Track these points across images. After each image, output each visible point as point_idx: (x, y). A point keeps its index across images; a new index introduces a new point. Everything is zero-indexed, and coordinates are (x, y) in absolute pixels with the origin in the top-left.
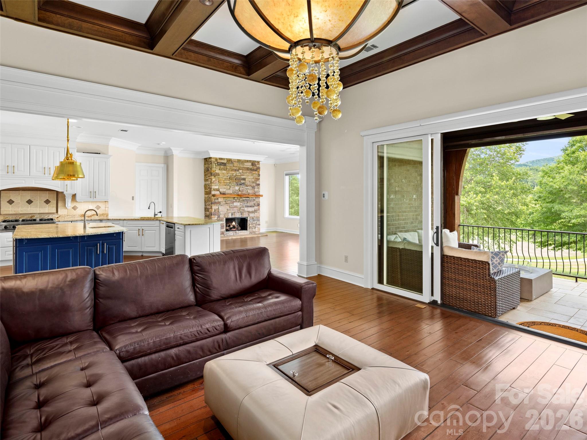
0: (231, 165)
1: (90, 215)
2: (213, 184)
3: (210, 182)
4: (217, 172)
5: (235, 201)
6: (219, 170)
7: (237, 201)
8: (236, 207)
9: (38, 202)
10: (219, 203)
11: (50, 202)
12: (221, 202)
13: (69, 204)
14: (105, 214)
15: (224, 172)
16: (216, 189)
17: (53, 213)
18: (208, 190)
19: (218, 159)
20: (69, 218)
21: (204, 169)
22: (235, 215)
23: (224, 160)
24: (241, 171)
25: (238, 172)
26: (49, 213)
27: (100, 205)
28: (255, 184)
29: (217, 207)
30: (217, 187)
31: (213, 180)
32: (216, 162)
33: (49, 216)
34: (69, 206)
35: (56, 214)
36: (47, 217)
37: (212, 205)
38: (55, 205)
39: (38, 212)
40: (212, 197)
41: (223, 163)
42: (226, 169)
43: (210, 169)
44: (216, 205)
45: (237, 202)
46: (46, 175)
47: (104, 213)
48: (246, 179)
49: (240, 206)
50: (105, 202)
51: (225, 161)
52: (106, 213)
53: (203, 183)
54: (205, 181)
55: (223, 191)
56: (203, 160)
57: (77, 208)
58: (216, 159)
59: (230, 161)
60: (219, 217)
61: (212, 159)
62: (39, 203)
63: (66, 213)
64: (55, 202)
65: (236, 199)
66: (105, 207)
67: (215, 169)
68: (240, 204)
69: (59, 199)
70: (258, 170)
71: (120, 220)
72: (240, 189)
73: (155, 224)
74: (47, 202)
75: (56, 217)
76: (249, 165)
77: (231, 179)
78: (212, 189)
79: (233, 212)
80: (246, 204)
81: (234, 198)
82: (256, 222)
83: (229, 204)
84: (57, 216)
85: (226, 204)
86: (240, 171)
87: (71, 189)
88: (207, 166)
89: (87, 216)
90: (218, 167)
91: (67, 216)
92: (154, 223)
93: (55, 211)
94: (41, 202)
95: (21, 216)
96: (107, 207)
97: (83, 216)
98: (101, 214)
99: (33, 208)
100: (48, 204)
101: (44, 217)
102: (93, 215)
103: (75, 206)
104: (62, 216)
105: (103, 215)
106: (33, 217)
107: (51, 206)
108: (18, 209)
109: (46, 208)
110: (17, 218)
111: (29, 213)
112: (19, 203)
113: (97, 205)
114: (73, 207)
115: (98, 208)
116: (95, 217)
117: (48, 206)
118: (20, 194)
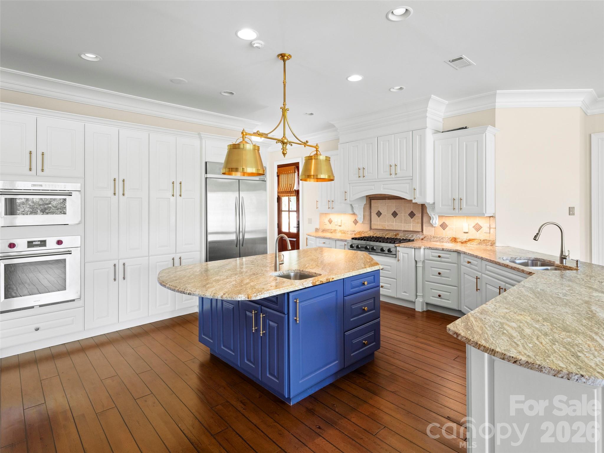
1: (465, 240)
13: (436, 219)
14: (489, 241)
17: (418, 232)
20: (436, 241)
26: (413, 231)
27: (482, 222)
33: (413, 236)
34: (435, 222)
35: (420, 233)
36: (411, 237)
38: (420, 221)
46: (393, 176)
47: (488, 239)
50: (490, 217)
52: (492, 238)
57: (447, 226)
63: (432, 233)
64: (420, 215)
66: (490, 228)
69: (425, 211)
74: (411, 215)
84: (422, 237)
89: (460, 240)
91: (434, 237)
93: (419, 229)
94: (405, 215)
95: (387, 233)
96: (493, 227)
97: (455, 240)
98: (482, 239)
99: (398, 223)
100: (413, 219)
101: (408, 236)
102: (470, 240)
103: (444, 223)
104: (428, 237)
105: (485, 241)
106: (398, 235)
107: (416, 220)
108: (384, 223)
109: (411, 224)
110: (383, 234)
111: (395, 229)
112: (386, 215)
113: (476, 223)
114: (441, 225)
115: (478, 228)
116: (472, 243)
117: (413, 221)
118: (387, 205)
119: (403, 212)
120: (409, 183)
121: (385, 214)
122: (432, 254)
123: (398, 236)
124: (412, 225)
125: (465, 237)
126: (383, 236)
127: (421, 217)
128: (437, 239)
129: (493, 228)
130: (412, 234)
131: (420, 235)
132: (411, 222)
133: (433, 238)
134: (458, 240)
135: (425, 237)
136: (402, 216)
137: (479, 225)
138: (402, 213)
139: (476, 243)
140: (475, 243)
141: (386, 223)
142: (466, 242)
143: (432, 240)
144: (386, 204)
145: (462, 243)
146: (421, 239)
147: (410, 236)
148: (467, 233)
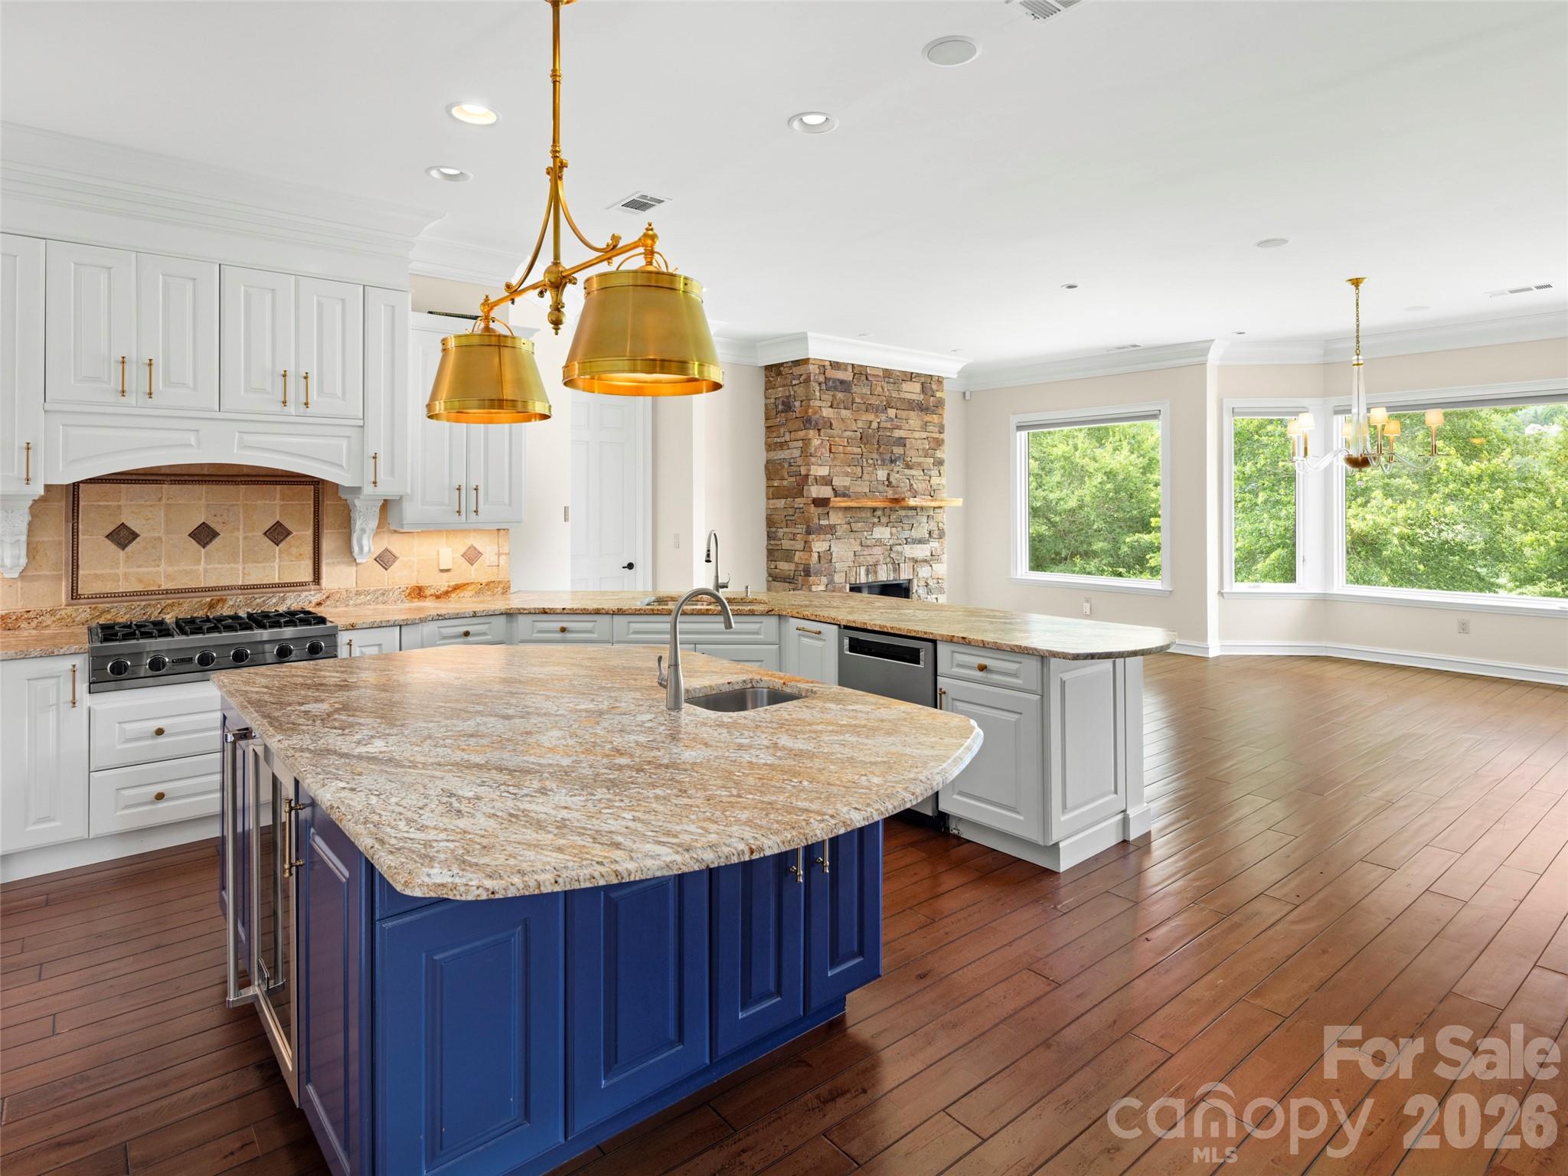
0: (864, 391)
1: (445, 589)
2: (813, 459)
3: (797, 453)
4: (824, 415)
5: (876, 520)
6: (831, 407)
7: (884, 520)
8: (879, 542)
9: (241, 535)
10: (831, 530)
11: (289, 533)
12: (838, 527)
13: (367, 543)
14: (499, 582)
15: (845, 413)
16: (823, 477)
17: (302, 584)
18: (785, 483)
19: (828, 367)
20: (364, 604)
21: (766, 405)
22: (876, 573)
23: (846, 370)
24: (892, 412)
25: (883, 417)
26: (284, 585)
27: (482, 543)
28: (932, 460)
29: (824, 546)
30: (823, 471)
31: (816, 442)
32: (821, 379)
33: (284, 599)
34: (366, 549)
35: (313, 587)
36: (277, 605)
37: (811, 537)
38: (308, 549)
39: (240, 583)
40: (812, 508)
41: (842, 382)
42: (850, 405)
43: (797, 404)
44: (822, 536)
45: (883, 525)
46: (291, 408)
47: (495, 579)
48: (908, 442)
49: (891, 542)
50: (498, 530)
51: (847, 376)
52: (503, 578)
53: (762, 456)
54: (768, 450)
55: (842, 484)
56: (763, 372)
57: (396, 558)
58: (823, 368)
59: (861, 373)
60: (831, 582)
61: (811, 367)
62: (245, 538)
63: (351, 584)
64: (310, 532)
65: (879, 513)
66: (499, 555)
67: (818, 403)
68: (891, 534)
69: (327, 520)
70: (940, 411)
71: (597, 612)
72: (891, 479)
73: (757, 633)
74: (278, 533)
75: (315, 600)
76: (912, 390)
77: (864, 440)
78: (811, 479)
79: (871, 560)
80: (906, 534)
81: (874, 510)
82: (935, 596)
83: (858, 535)
84: (320, 596)
85: (852, 535)
86: (889, 410)
87: (393, 475)
88: (780, 392)
89: (432, 591)
90: (828, 397)
91: (358, 593)
92: (755, 627)
93: (307, 575)
94: (250, 534)
95: (170, 601)
96: (504, 552)
97: (419, 594)
98: (484, 581)
99: (219, 563)
100: (281, 545)
101: (264, 601)
102: (456, 588)
103: (387, 550)
104: (339, 595)
105: (492, 585)
106: (220, 605)
107: (294, 551)
108: (155, 569)
109: (274, 562)
110: (149, 610)
111: (203, 585)
112: (160, 539)
113: (470, 545)
114: (379, 556)
115: (472, 556)
116: (462, 595)
117: (280, 551)
118: (164, 501)
119: (241, 527)
120: (349, 437)
121: (157, 535)
122: (440, 633)
123: (222, 608)
124: (277, 567)
125: (443, 583)
126: (150, 616)
127: (310, 539)
128: (368, 598)
129: (506, 554)
130: (280, 592)
131: (312, 593)
132: (274, 556)
133: (356, 594)
134: (428, 592)
135: (328, 597)
136: (237, 539)
137: (475, 549)
138: (238, 529)
139: (470, 593)
140: (468, 593)
141: (161, 569)
142: (447, 593)
143: (351, 602)
144: (160, 499)
145: (438, 597)
146: (314, 603)
147: (274, 601)
148: (448, 570)
